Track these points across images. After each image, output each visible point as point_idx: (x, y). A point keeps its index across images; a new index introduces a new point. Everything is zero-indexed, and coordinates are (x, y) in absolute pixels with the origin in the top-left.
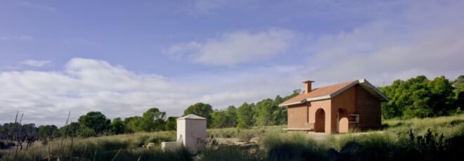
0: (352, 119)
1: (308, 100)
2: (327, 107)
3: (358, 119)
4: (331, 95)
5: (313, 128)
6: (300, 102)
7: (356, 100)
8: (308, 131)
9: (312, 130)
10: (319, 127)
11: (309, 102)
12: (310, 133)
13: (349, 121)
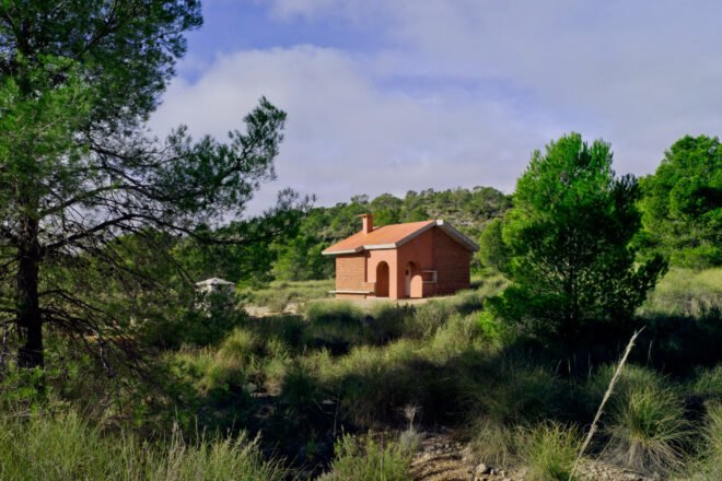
0: (427, 278)
1: (367, 247)
2: (392, 259)
3: (435, 277)
4: (397, 244)
5: (373, 290)
6: (353, 251)
7: (434, 250)
8: (366, 295)
9: (371, 294)
10: (381, 289)
11: (369, 251)
12: (368, 297)
13: (424, 280)
